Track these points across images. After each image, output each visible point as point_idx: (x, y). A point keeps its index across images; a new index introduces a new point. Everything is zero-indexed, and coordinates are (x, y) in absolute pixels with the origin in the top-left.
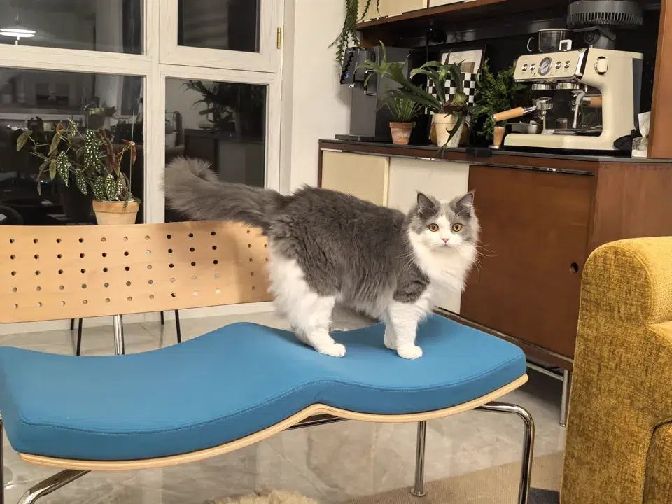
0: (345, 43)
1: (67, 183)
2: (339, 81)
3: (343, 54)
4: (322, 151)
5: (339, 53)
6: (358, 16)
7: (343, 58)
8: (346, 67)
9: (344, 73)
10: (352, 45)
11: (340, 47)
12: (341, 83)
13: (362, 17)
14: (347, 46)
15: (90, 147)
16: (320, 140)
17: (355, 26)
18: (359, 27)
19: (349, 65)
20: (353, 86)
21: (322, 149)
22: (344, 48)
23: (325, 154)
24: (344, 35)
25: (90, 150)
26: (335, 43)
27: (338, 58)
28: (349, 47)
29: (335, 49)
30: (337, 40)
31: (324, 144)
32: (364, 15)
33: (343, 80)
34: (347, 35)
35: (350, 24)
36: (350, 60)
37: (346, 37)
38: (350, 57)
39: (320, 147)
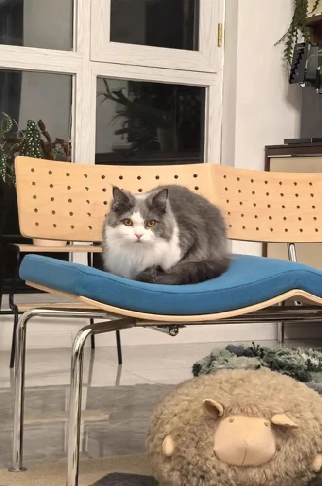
0: (294, 39)
1: (4, 180)
2: (287, 80)
3: (292, 51)
4: (269, 158)
5: (288, 50)
6: (308, 9)
7: (292, 56)
8: (296, 65)
9: (293, 71)
10: (301, 40)
11: (289, 44)
12: (291, 82)
13: (313, 10)
14: (296, 42)
15: (31, 139)
16: (266, 147)
17: (305, 21)
18: (309, 21)
19: (299, 62)
20: (303, 85)
21: (269, 156)
22: (293, 45)
23: (272, 162)
24: (292, 31)
25: (31, 142)
26: (283, 39)
27: (287, 55)
28: (299, 42)
29: (283, 46)
30: (284, 36)
31: (271, 150)
32: (315, 7)
33: (292, 80)
34: (296, 30)
35: (299, 19)
36: (300, 58)
37: (295, 33)
38: (300, 54)
39: (266, 154)
